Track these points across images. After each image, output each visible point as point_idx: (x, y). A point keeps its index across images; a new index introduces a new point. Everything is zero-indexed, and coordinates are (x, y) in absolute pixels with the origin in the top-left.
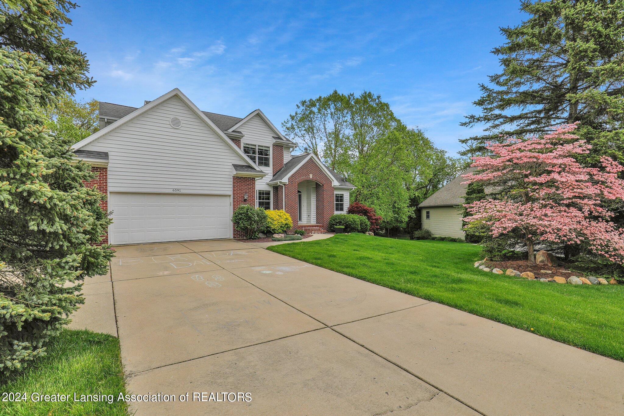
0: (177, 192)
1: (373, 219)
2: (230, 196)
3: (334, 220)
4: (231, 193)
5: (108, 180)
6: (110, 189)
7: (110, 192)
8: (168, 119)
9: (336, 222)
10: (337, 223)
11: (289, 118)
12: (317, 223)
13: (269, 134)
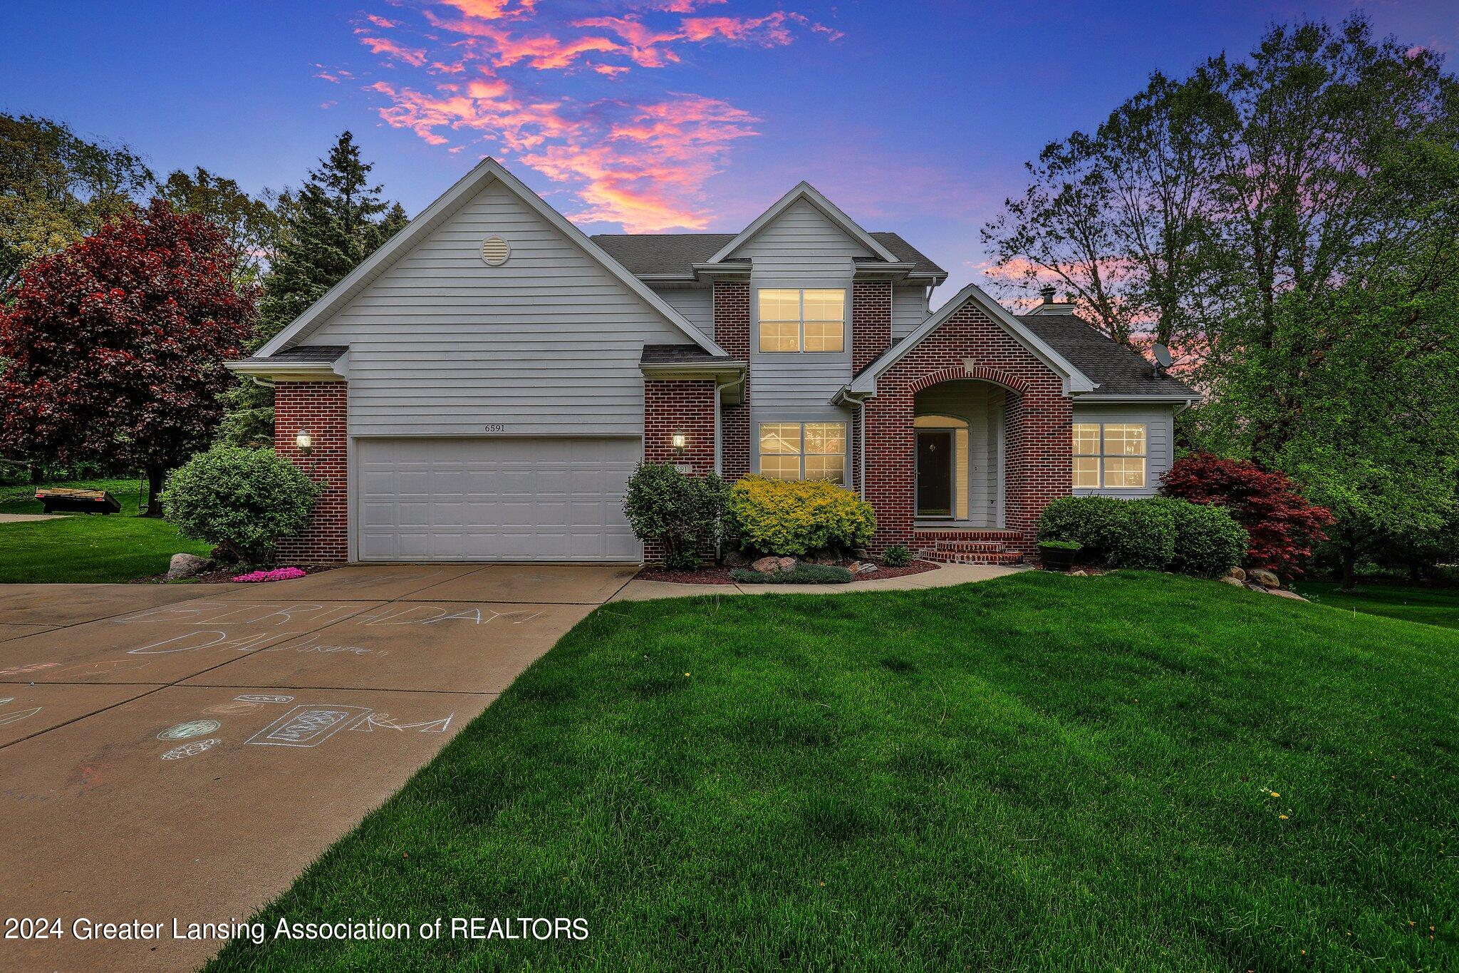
0: (496, 433)
1: (1279, 520)
2: (638, 438)
3: (1052, 519)
4: (638, 430)
5: (349, 410)
6: (353, 431)
7: (358, 440)
8: (477, 245)
9: (1058, 526)
10: (1065, 528)
11: (1005, 210)
12: (1008, 526)
13: (841, 253)
